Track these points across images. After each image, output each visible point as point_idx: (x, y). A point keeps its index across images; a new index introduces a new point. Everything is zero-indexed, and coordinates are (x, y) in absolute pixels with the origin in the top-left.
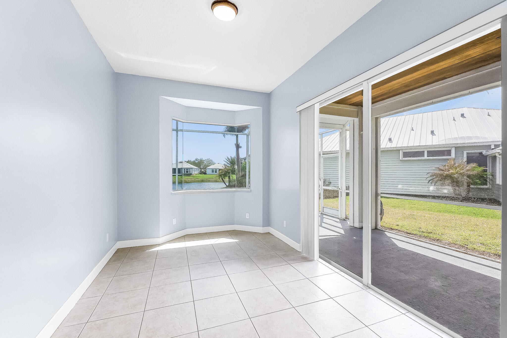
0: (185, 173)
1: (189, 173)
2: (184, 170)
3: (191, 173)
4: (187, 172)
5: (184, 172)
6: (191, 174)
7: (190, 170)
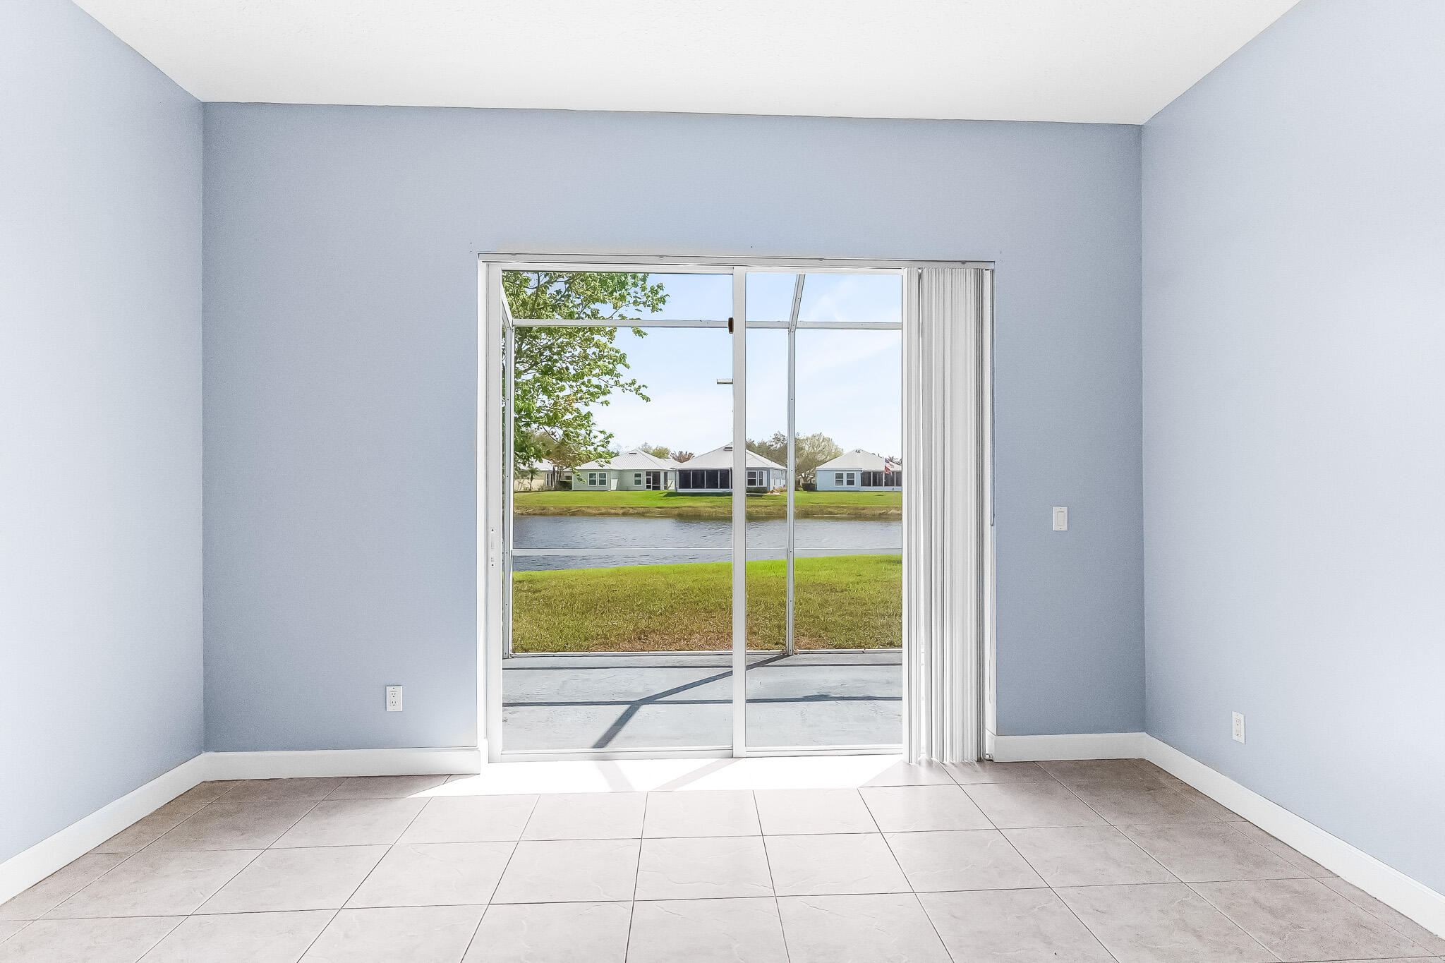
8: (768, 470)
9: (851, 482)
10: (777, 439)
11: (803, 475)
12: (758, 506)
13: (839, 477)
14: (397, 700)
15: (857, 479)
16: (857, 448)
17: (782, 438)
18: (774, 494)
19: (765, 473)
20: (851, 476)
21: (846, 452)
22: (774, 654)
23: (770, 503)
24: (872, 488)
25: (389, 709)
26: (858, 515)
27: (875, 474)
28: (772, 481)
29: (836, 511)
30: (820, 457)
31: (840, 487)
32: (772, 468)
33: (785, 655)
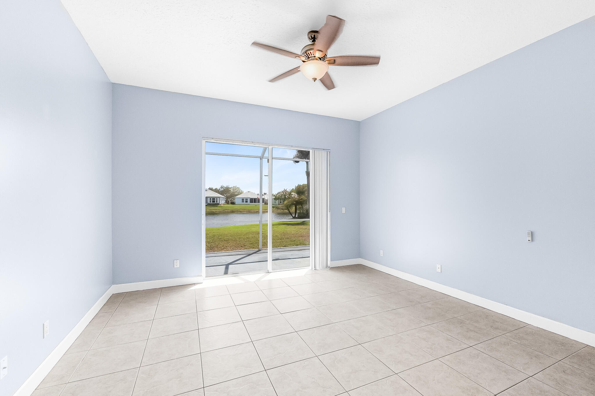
0: (212, 202)
1: (216, 202)
2: (210, 199)
3: (218, 202)
4: (214, 201)
5: (210, 202)
6: (218, 204)
7: (217, 199)
8: (219, 197)
9: (246, 202)
10: (222, 187)
11: (230, 199)
12: (216, 209)
13: (243, 200)
14: (177, 264)
15: (249, 201)
16: (249, 191)
17: (223, 187)
18: (221, 205)
19: (218, 199)
20: (247, 199)
21: (244, 192)
22: (256, 250)
23: (220, 208)
24: (253, 203)
25: (175, 267)
26: (250, 212)
27: (254, 199)
28: (221, 201)
29: (242, 211)
30: (236, 193)
31: (243, 203)
32: (221, 197)
33: (259, 250)
